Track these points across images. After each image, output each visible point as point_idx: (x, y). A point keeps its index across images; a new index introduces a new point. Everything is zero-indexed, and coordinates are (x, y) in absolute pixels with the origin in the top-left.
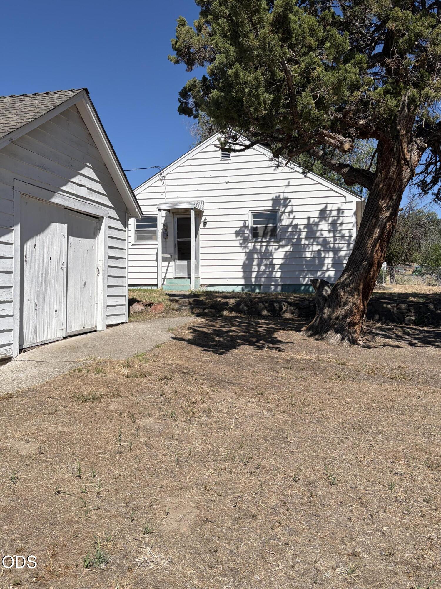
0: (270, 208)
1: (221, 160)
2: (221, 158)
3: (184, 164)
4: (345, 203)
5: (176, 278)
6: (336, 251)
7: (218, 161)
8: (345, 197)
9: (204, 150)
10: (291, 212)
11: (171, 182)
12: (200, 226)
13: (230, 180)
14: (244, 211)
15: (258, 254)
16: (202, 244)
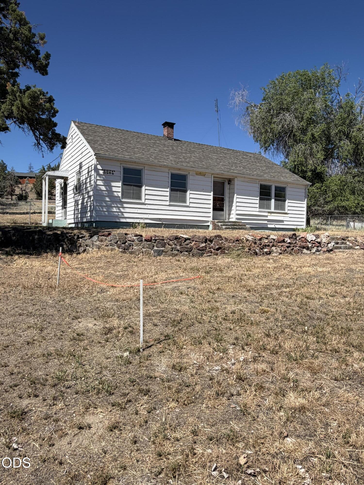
2: (71, 142)
3: (66, 149)
5: (64, 219)
9: (69, 139)
10: (82, 171)
11: (64, 161)
12: (68, 187)
13: (73, 154)
14: (74, 174)
15: (76, 202)
16: (68, 198)
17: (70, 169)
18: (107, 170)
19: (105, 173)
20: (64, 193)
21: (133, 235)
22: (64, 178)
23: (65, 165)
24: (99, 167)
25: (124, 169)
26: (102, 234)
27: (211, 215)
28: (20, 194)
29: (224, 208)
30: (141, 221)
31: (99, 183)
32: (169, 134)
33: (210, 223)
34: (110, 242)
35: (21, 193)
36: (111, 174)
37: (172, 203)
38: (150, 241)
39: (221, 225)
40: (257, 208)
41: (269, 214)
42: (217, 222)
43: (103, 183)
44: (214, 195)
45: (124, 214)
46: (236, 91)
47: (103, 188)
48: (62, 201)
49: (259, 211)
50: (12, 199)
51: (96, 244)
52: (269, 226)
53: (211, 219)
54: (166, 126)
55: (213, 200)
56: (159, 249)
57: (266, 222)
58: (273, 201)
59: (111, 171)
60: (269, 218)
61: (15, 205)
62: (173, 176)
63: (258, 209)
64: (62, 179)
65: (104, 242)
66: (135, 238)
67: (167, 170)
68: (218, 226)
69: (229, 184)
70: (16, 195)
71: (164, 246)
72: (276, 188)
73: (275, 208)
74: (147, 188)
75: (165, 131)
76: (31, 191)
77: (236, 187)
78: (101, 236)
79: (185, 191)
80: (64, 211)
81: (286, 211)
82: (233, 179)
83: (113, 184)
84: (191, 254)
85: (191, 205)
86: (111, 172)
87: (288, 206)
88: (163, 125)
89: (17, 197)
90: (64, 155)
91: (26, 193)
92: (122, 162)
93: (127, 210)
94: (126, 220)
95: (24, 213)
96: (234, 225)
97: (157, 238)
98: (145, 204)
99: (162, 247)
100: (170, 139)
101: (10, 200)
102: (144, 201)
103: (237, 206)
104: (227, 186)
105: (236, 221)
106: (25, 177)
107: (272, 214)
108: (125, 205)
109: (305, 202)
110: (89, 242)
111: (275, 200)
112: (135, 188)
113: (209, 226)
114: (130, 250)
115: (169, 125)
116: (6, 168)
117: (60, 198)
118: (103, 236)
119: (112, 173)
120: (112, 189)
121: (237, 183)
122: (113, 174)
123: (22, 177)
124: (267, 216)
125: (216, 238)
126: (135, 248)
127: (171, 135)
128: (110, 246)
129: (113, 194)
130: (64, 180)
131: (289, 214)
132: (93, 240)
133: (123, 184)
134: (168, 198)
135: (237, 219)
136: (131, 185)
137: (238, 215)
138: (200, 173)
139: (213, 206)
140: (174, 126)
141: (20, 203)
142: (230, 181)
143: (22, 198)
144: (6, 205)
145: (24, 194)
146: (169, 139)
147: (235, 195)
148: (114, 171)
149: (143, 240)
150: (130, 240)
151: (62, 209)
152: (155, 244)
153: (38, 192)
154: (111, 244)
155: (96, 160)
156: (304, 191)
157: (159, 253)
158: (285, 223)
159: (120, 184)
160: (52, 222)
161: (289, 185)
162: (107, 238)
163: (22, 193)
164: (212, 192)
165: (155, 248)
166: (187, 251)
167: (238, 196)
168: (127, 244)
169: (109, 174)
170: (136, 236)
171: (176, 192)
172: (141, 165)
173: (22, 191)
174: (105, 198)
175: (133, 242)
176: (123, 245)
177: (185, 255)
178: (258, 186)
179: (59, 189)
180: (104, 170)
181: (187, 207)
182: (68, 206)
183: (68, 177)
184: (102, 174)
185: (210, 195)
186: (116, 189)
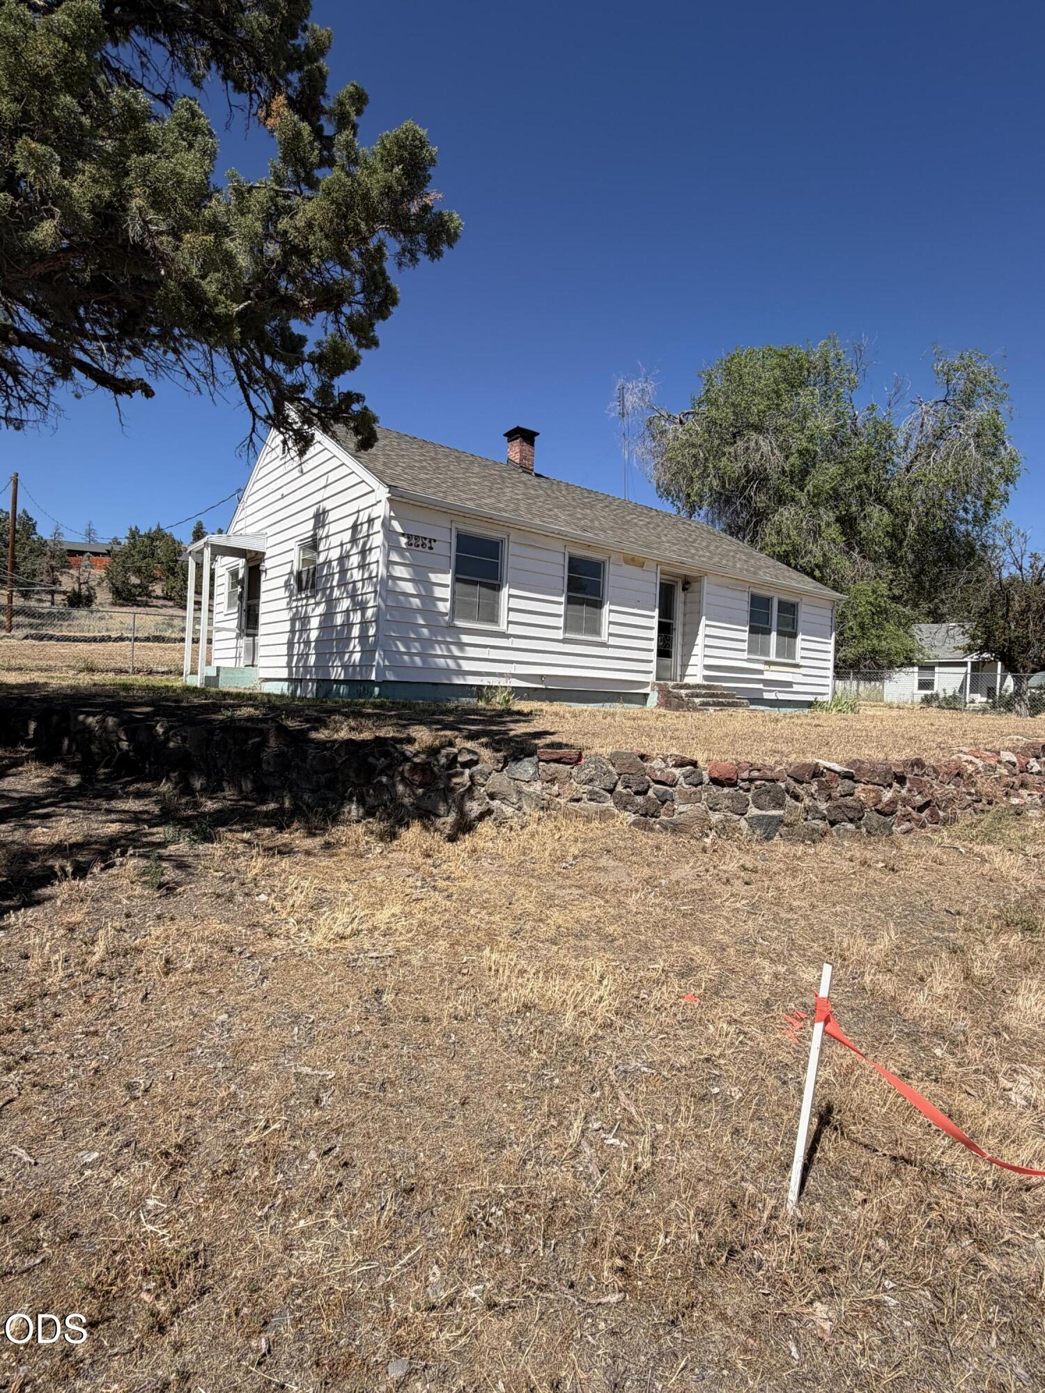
0: (311, 533)
4: (375, 504)
5: (245, 666)
7: (278, 462)
8: (374, 491)
9: (270, 449)
10: (327, 537)
11: (249, 511)
12: (263, 578)
13: (285, 491)
14: (293, 544)
15: (299, 621)
16: (263, 608)
17: (270, 531)
18: (417, 538)
19: (411, 545)
20: (245, 595)
21: (671, 762)
22: (249, 556)
23: (250, 520)
24: (396, 526)
25: (459, 536)
26: (555, 757)
27: (653, 667)
28: (74, 589)
29: (673, 650)
30: (502, 682)
31: (400, 571)
32: (525, 458)
33: (649, 688)
34: (589, 787)
35: (77, 590)
36: (427, 550)
37: (568, 635)
38: (731, 783)
39: (687, 695)
40: (743, 651)
41: (767, 667)
42: (674, 687)
43: (410, 574)
44: (660, 617)
45: (462, 662)
46: (628, 380)
47: (409, 588)
48: (236, 615)
49: (749, 660)
50: (53, 603)
51: (531, 789)
52: (767, 696)
53: (651, 678)
54: (517, 439)
55: (660, 631)
56: (764, 813)
57: (761, 686)
58: (774, 635)
59: (425, 539)
60: (767, 676)
61: (62, 616)
62: (575, 565)
63: (745, 655)
64: (241, 557)
65: (564, 783)
66: (678, 772)
67: (559, 546)
68: (679, 697)
69: (684, 589)
70: (64, 593)
71: (780, 805)
72: (780, 602)
73: (778, 654)
74: (514, 592)
75: (515, 451)
76: (99, 584)
77: (706, 599)
78: (547, 762)
79: (599, 605)
80: (246, 645)
81: (798, 661)
82: (698, 579)
83: (434, 577)
84: (864, 830)
85: (613, 641)
86: (427, 542)
87: (803, 649)
88: (505, 435)
89: (64, 597)
90: (247, 493)
91: (90, 588)
92: (455, 518)
93: (471, 652)
94: (465, 680)
95: (94, 640)
96: (712, 695)
97: (756, 774)
98: (508, 636)
99: (774, 808)
100: (527, 470)
101: (48, 604)
102: (505, 627)
103: (706, 646)
104: (679, 596)
105: (706, 683)
106: (82, 553)
107: (773, 668)
108: (465, 639)
109: (832, 641)
110: (498, 781)
111: (780, 633)
112: (484, 590)
113: (646, 695)
114: (663, 817)
115: (525, 436)
116: (34, 529)
117: (230, 606)
118: (558, 761)
119: (428, 545)
120: (432, 592)
121: (708, 587)
122: (431, 548)
123: (73, 553)
124: (761, 672)
125: (913, 770)
126: (682, 808)
127: (528, 460)
128: (591, 800)
129: (435, 606)
130: (248, 561)
131: (802, 666)
132: (517, 776)
133: (456, 580)
134: (560, 622)
135: (706, 678)
136: (475, 583)
137: (707, 667)
138: (633, 559)
139: (658, 646)
140: (536, 438)
141: (75, 612)
142: (687, 583)
143: (79, 600)
144: (41, 616)
145: (84, 592)
146: (524, 472)
147: (704, 618)
148: (435, 541)
149: (706, 779)
150: (663, 779)
151: (239, 637)
152: (750, 796)
153: (117, 588)
154: (591, 793)
155: (388, 505)
156: (829, 613)
157: (769, 828)
158: (796, 688)
159: (447, 578)
160: (218, 675)
161: (805, 599)
162: (575, 771)
163: (80, 589)
164: (657, 610)
165: (753, 811)
166: (851, 821)
167: (708, 622)
168: (650, 793)
169: (420, 548)
170: (681, 764)
171: (578, 607)
172: (500, 528)
173: (80, 584)
174: (416, 618)
175: (671, 786)
176: (640, 799)
177: (849, 835)
178: (747, 597)
179: (227, 584)
180: (409, 537)
181: (604, 645)
182: (262, 630)
183: (264, 554)
184: (404, 546)
185: (652, 617)
186: (439, 592)
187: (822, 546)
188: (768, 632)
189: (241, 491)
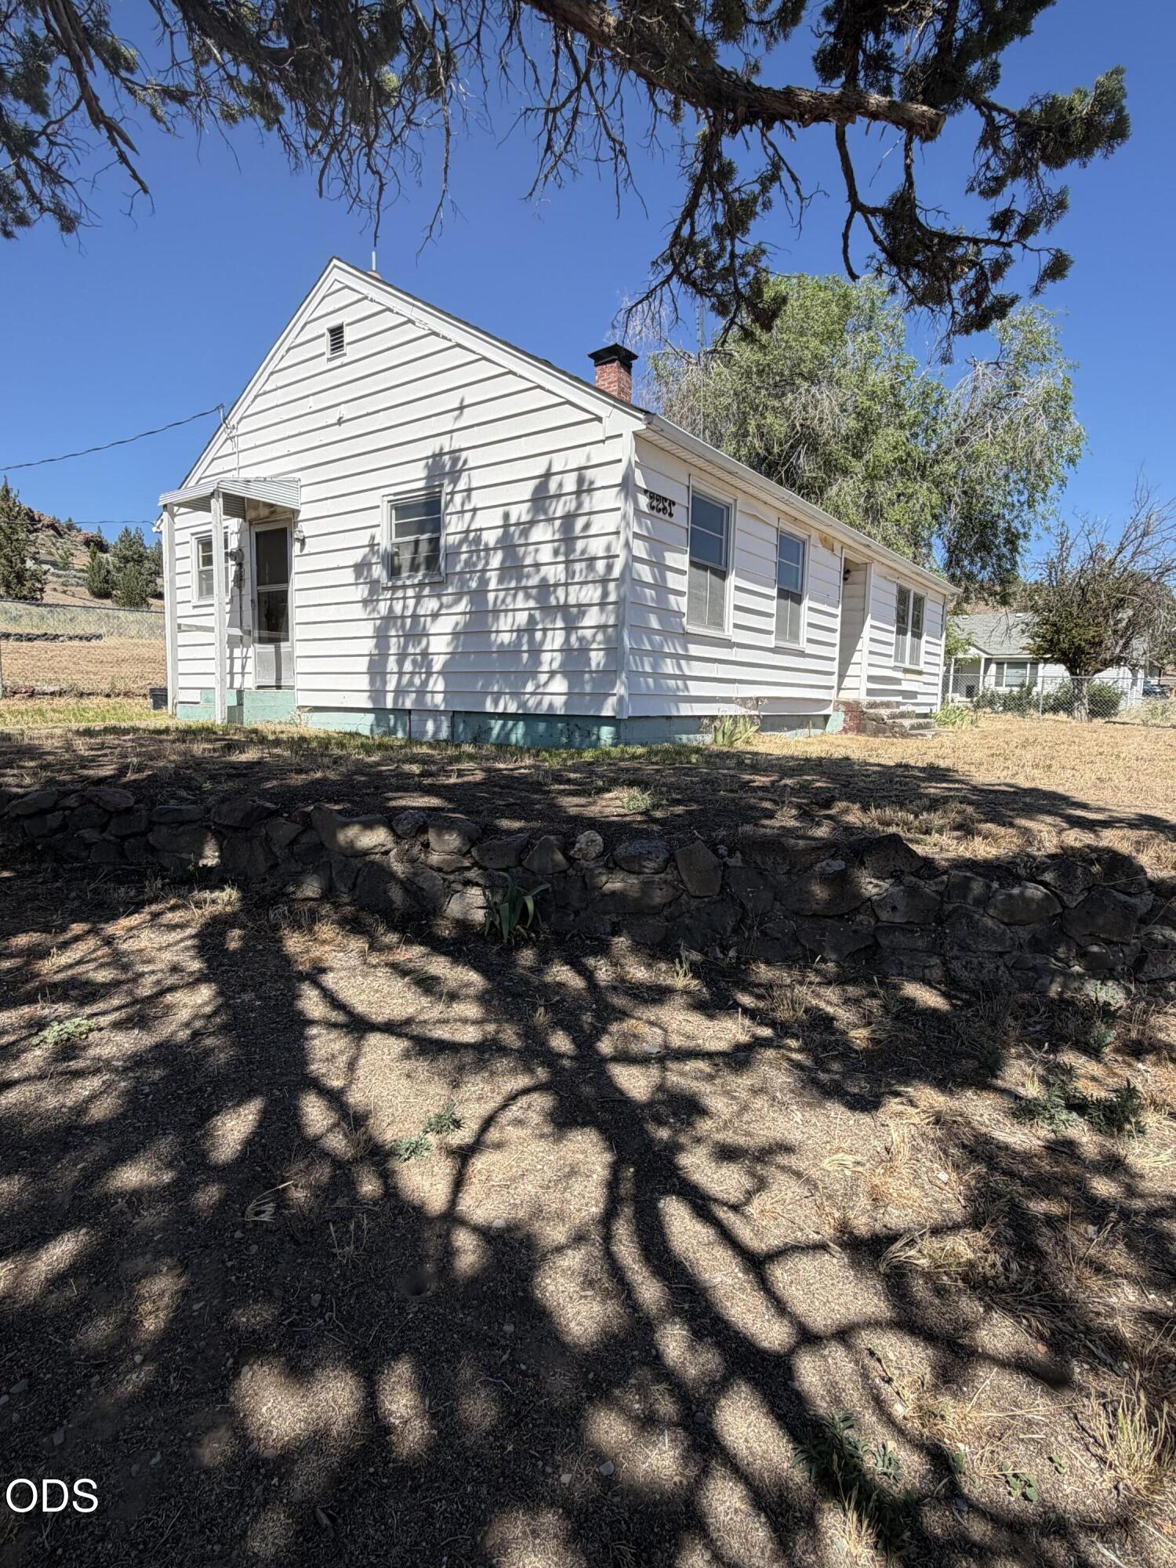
0: (421, 484)
1: (329, 360)
2: (328, 355)
3: (267, 388)
4: (603, 441)
5: (259, 687)
6: (571, 616)
7: (322, 364)
8: (599, 419)
9: (298, 341)
10: (467, 491)
11: (247, 442)
12: (298, 550)
13: (345, 412)
16: (295, 599)
17: (305, 477)
18: (658, 497)
19: (652, 507)
22: (251, 514)
23: (251, 457)
24: (639, 477)
25: (695, 500)
27: (834, 680)
30: (727, 710)
33: (831, 707)
36: (667, 517)
37: (779, 642)
40: (892, 656)
41: (904, 675)
43: (648, 552)
45: (690, 683)
47: (647, 574)
49: (894, 668)
53: (833, 695)
57: (900, 699)
58: (909, 634)
59: (667, 500)
60: (904, 686)
63: (893, 662)
72: (915, 599)
73: (910, 659)
74: (737, 581)
77: (870, 592)
79: (799, 599)
80: (260, 656)
81: (921, 666)
82: (864, 567)
83: (669, 558)
85: (807, 648)
86: (668, 505)
87: (924, 652)
90: (240, 412)
92: (693, 471)
93: (696, 669)
94: (692, 709)
98: (733, 645)
102: (730, 633)
103: (870, 652)
105: (869, 699)
107: (909, 676)
108: (694, 650)
109: (943, 642)
111: (912, 633)
112: (713, 579)
113: (827, 717)
115: (623, 359)
119: (669, 510)
120: (666, 580)
121: (873, 577)
122: (670, 515)
124: (898, 681)
129: (668, 601)
130: (252, 520)
131: (924, 673)
133: (693, 562)
134: (774, 624)
135: (870, 692)
136: (706, 569)
137: (871, 679)
138: (825, 539)
140: (634, 361)
142: (847, 571)
147: (867, 616)
148: (674, 503)
155: (634, 443)
156: (941, 610)
158: (920, 699)
159: (685, 560)
161: (929, 592)
164: (840, 607)
167: (870, 622)
169: (661, 514)
171: (785, 603)
172: (731, 489)
174: (650, 619)
178: (895, 591)
179: (194, 557)
180: (652, 496)
181: (802, 654)
182: (296, 632)
183: (295, 512)
184: (646, 510)
185: (834, 616)
186: (674, 581)
187: (885, 529)
188: (905, 634)
189: (225, 408)
